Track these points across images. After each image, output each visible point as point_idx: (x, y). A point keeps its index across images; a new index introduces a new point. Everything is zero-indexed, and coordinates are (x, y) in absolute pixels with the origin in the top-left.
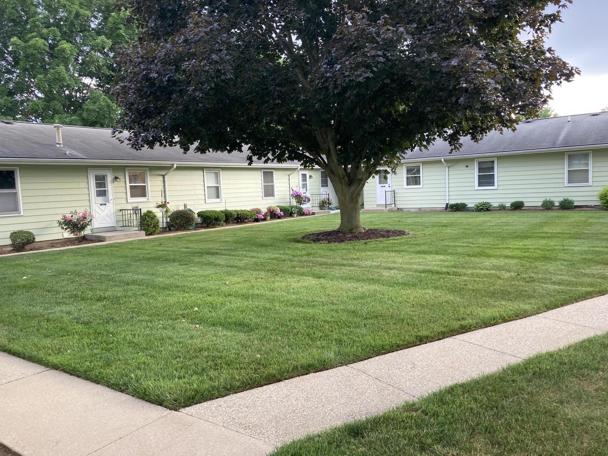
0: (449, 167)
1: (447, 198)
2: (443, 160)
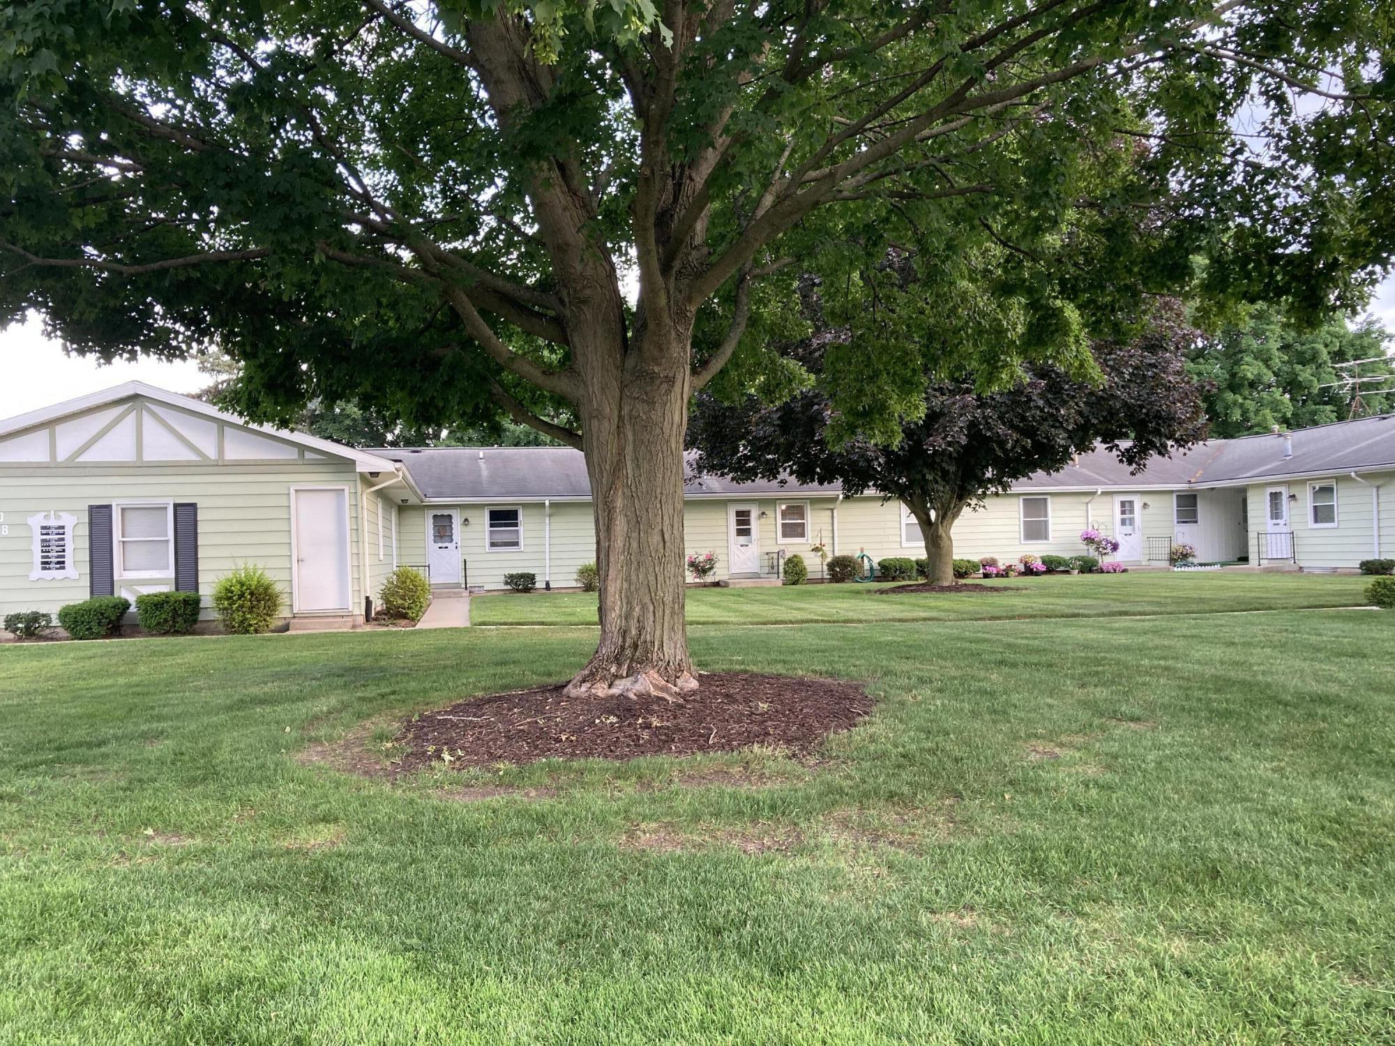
0: (1378, 487)
1: (1376, 549)
2: (1353, 474)
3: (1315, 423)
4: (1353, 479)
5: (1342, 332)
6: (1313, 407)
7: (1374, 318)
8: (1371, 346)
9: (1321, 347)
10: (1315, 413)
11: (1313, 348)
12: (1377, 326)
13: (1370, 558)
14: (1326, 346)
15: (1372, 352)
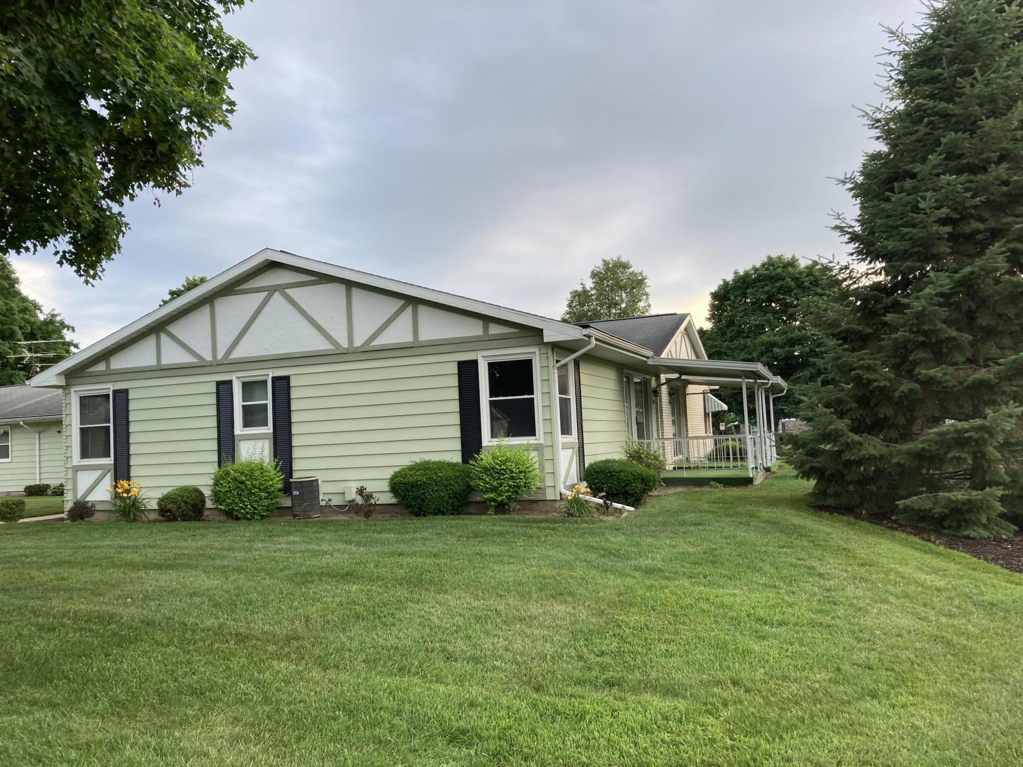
0: (40, 433)
1: (38, 477)
2: (21, 423)
3: (12, 383)
4: (21, 426)
5: (33, 320)
6: (11, 371)
7: (56, 312)
8: (54, 332)
9: (16, 328)
10: (12, 376)
11: (11, 329)
12: (58, 319)
13: (32, 483)
14: (21, 328)
15: (55, 336)
